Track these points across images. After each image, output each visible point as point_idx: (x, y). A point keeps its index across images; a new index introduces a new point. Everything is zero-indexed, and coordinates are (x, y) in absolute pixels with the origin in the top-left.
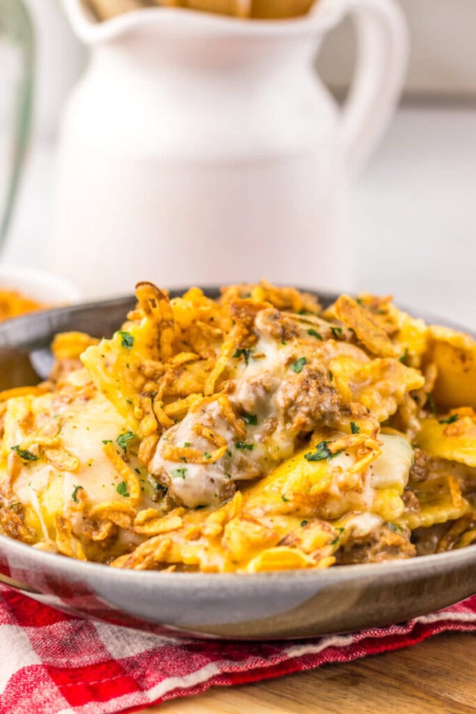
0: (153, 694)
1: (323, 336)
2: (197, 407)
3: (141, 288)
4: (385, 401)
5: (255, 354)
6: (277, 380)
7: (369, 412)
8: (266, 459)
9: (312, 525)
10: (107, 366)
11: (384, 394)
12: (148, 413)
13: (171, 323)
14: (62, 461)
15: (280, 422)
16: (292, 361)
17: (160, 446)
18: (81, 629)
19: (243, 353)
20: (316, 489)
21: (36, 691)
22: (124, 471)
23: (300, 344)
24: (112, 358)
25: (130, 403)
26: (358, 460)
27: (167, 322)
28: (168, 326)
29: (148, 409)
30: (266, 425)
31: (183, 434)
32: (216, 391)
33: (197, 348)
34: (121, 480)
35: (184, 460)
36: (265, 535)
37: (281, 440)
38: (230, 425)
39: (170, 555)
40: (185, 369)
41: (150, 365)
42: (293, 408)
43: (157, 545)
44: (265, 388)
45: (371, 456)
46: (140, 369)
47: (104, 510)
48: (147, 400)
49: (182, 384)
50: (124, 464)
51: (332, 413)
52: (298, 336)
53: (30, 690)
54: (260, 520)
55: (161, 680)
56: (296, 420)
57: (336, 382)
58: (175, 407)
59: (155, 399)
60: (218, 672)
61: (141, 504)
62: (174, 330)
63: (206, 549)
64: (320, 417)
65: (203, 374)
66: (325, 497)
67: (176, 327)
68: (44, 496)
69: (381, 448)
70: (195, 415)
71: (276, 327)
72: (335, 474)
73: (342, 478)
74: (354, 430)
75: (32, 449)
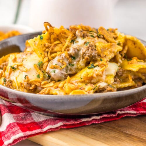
0: (45, 130)
1: (95, 37)
2: (59, 55)
3: (45, 24)
4: (111, 54)
5: (76, 41)
6: (81, 47)
7: (106, 56)
8: (77, 68)
9: (88, 85)
10: (35, 44)
11: (111, 52)
12: (46, 57)
13: (53, 33)
14: (23, 69)
15: (81, 59)
16: (85, 43)
17: (49, 65)
18: (28, 115)
19: (73, 41)
20: (89, 76)
21: (13, 128)
22: (39, 72)
23: (88, 38)
24: (37, 42)
25: (41, 54)
26: (101, 68)
27: (52, 33)
28: (53, 34)
29: (46, 55)
30: (77, 59)
31: (55, 62)
32: (65, 51)
33: (61, 40)
34: (38, 74)
35: (55, 68)
36: (75, 87)
37: (82, 63)
38: (67, 59)
39: (50, 92)
40: (57, 45)
41: (47, 44)
42: (85, 54)
43: (46, 90)
44: (77, 50)
45: (105, 67)
46: (44, 45)
47: (33, 81)
48: (46, 53)
49: (56, 49)
50: (39, 70)
51: (95, 56)
52: (87, 36)
53: (12, 129)
54: (74, 84)
55: (47, 126)
56: (85, 58)
57: (97, 48)
58: (53, 55)
59: (48, 53)
60: (62, 124)
61: (43, 80)
62: (54, 35)
63: (59, 91)
64: (92, 57)
65: (61, 46)
66: (92, 78)
67: (55, 34)
68: (17, 78)
69: (108, 65)
70: (58, 57)
71: (82, 34)
72: (95, 72)
73: (97, 73)
74: (101, 60)
75: (15, 66)
